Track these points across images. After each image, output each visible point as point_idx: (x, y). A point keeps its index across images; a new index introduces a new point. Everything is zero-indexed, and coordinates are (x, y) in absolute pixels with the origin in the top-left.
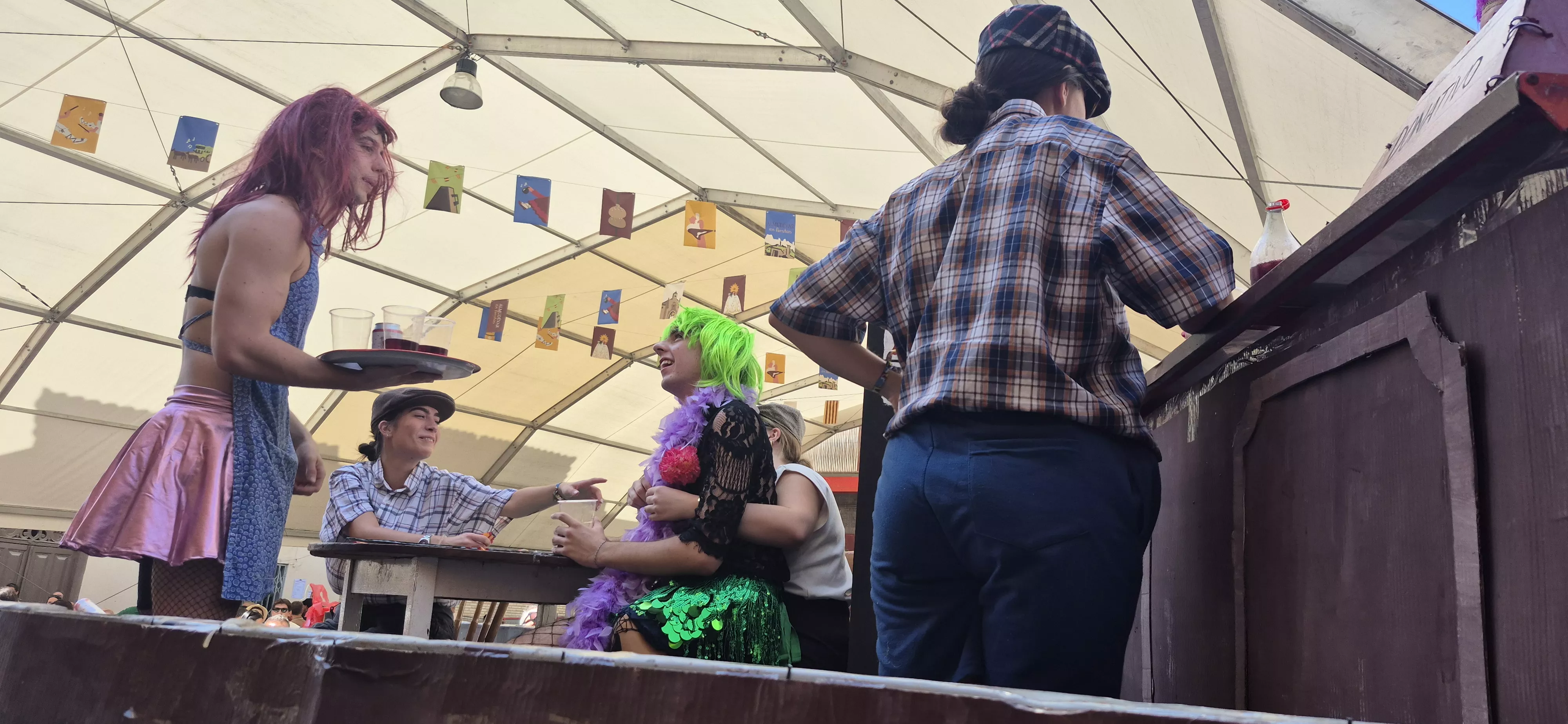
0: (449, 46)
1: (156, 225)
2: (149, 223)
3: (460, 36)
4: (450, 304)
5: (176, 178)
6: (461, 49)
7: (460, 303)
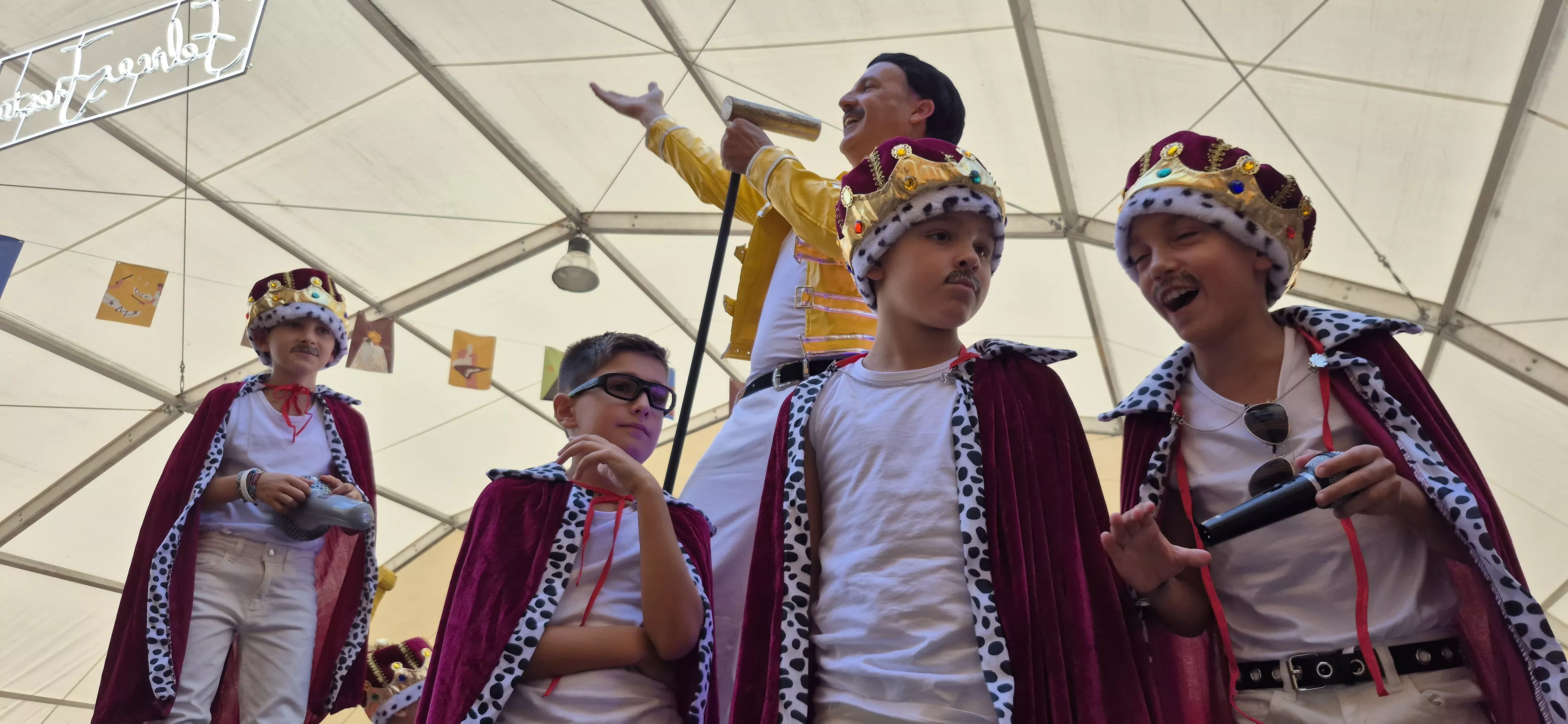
0: (558, 224)
1: (136, 436)
2: (129, 432)
3: (575, 214)
4: (441, 531)
5: (182, 377)
6: (571, 228)
7: (453, 529)
